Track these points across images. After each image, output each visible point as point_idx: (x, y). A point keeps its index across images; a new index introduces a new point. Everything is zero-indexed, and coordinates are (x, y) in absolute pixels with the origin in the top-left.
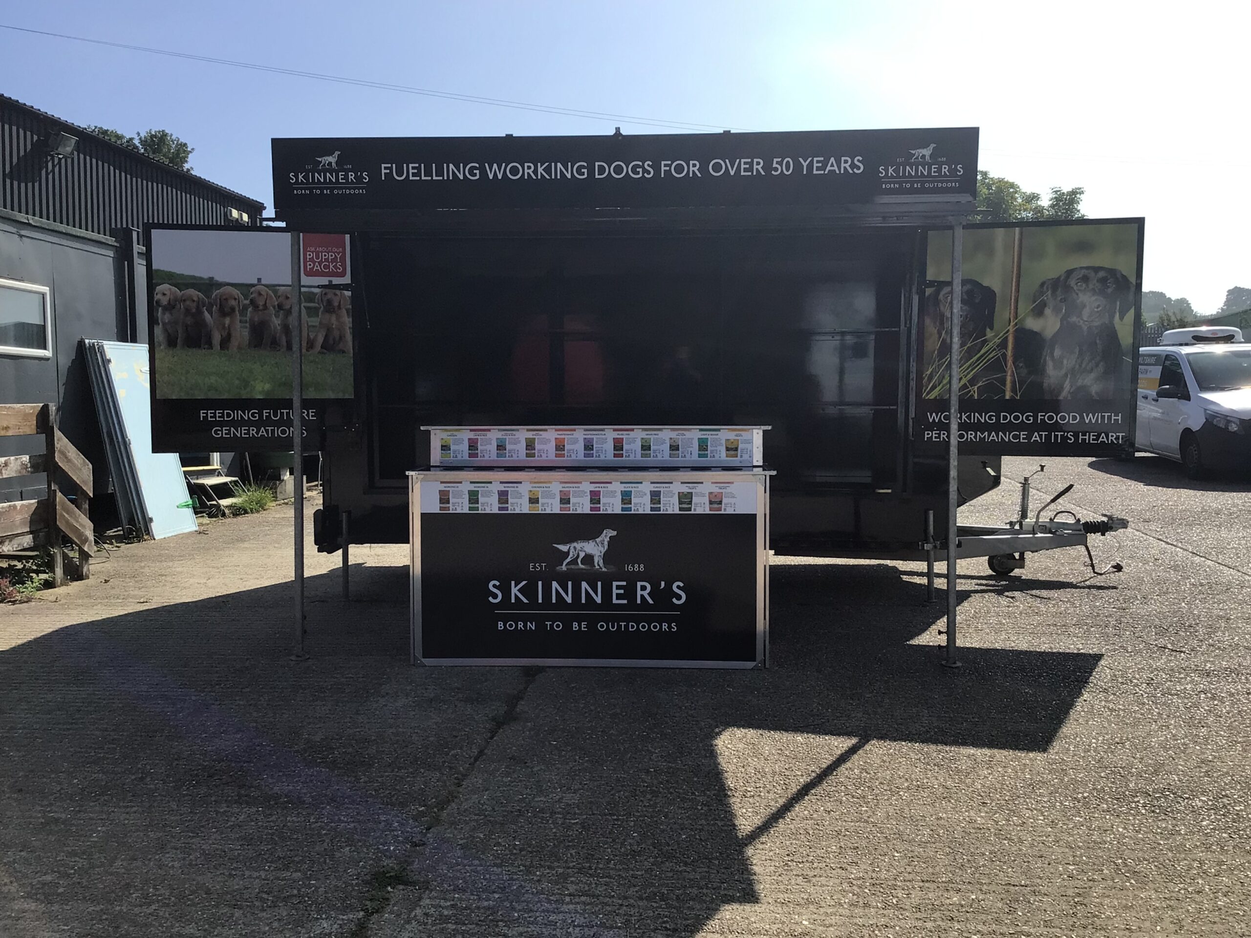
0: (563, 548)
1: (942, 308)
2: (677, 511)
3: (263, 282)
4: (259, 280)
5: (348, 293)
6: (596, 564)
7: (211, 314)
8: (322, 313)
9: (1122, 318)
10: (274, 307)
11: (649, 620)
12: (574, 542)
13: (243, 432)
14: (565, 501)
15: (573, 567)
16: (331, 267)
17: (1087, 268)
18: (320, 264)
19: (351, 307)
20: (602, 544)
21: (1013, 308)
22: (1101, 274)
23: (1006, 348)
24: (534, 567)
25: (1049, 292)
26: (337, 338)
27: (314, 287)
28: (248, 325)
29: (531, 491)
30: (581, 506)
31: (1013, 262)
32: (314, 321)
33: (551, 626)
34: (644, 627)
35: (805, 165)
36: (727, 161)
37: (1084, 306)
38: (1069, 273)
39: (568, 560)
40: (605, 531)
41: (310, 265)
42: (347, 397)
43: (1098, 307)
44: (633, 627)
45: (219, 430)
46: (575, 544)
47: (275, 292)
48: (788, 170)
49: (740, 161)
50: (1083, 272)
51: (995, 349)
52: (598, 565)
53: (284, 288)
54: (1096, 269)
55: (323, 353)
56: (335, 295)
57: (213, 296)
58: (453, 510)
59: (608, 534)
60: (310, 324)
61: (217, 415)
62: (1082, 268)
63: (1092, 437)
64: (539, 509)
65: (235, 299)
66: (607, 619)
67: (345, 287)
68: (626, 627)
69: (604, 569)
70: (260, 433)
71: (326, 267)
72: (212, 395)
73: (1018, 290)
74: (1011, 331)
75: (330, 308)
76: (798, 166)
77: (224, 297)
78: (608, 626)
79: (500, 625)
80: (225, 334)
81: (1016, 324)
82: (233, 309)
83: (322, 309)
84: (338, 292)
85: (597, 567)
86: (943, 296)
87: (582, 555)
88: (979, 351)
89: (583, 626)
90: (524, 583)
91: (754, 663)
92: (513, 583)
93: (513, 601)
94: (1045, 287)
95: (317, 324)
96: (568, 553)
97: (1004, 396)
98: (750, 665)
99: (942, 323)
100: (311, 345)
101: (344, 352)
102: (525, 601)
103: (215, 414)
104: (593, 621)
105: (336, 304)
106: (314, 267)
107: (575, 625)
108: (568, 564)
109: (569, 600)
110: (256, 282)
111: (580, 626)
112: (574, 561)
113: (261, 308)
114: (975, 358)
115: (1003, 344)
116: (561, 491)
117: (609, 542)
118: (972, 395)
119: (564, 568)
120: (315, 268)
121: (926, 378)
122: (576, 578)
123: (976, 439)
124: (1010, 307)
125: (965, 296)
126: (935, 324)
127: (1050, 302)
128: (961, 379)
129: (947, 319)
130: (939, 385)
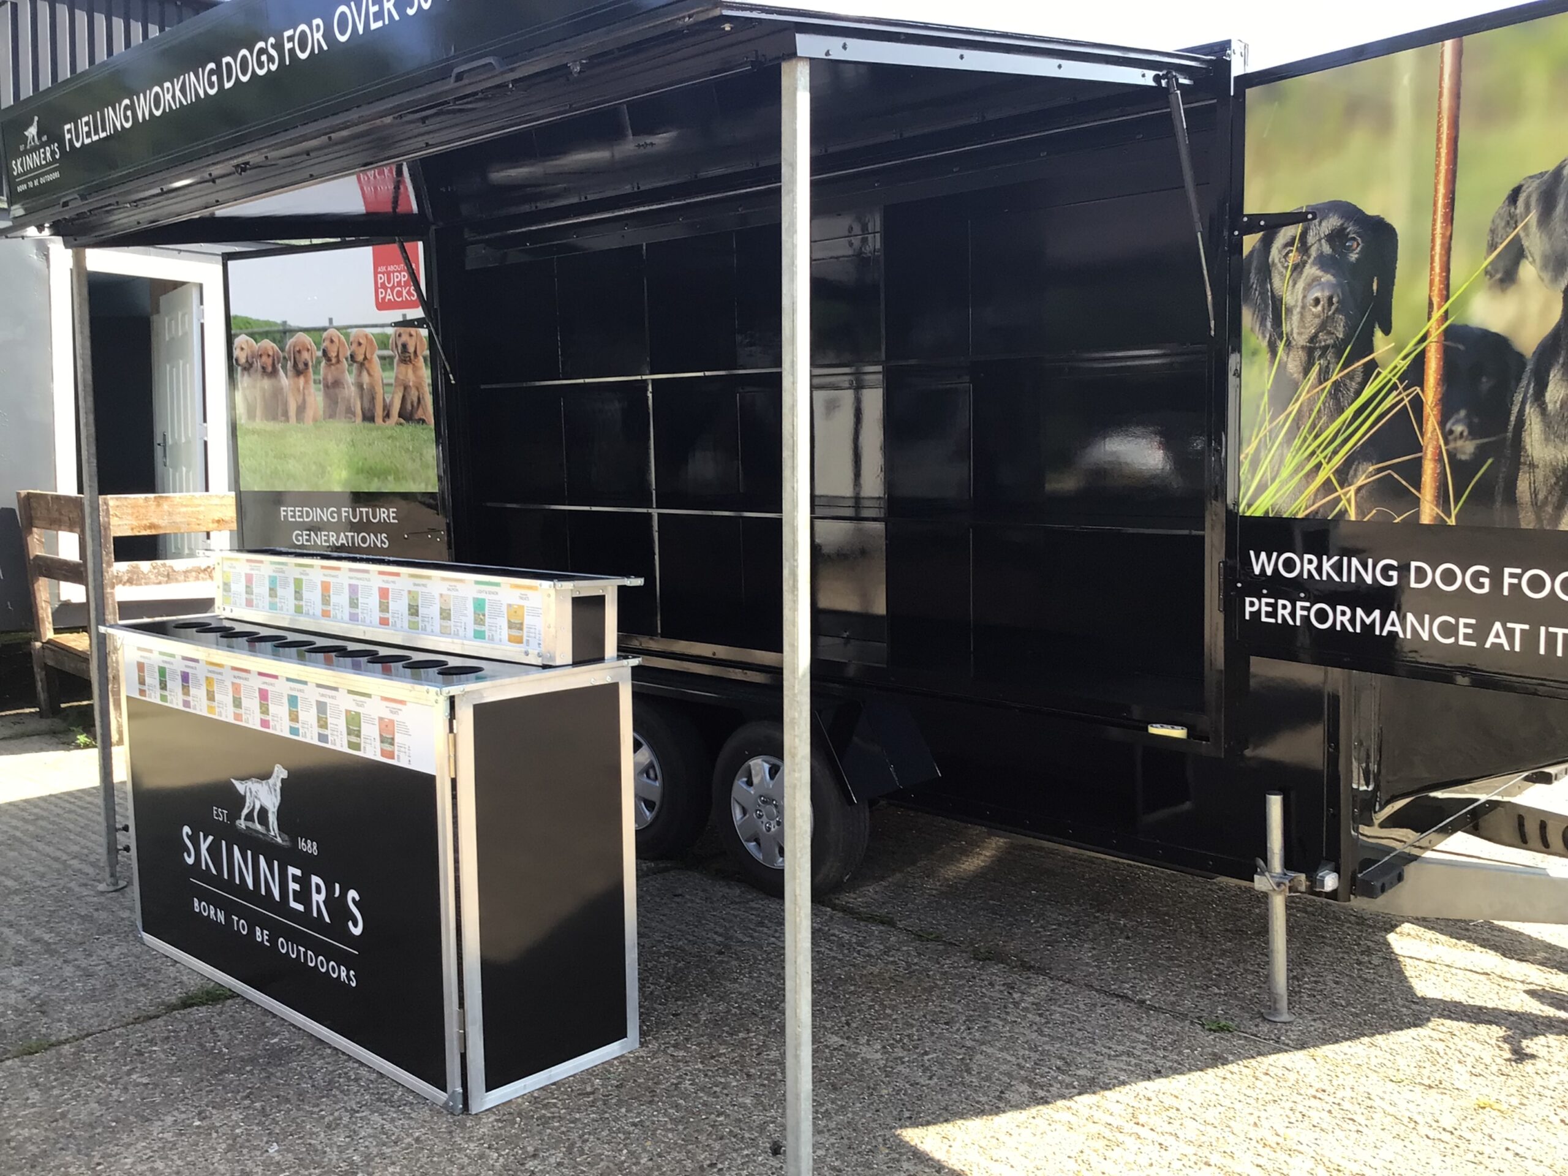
0: (240, 787)
2: (346, 748)
4: (331, 320)
6: (271, 828)
10: (347, 359)
12: (249, 780)
13: (323, 538)
14: (237, 702)
15: (250, 824)
16: (404, 293)
18: (392, 289)
19: (428, 352)
20: (275, 790)
21: (1437, 270)
24: (218, 814)
25: (1533, 217)
27: (383, 326)
28: (322, 386)
29: (207, 678)
30: (252, 716)
31: (1439, 141)
33: (238, 923)
34: (322, 965)
39: (246, 811)
40: (276, 768)
41: (382, 293)
42: (431, 489)
44: (311, 959)
45: (299, 535)
46: (251, 785)
47: (347, 336)
51: (1394, 387)
52: (273, 829)
53: (355, 330)
56: (410, 335)
57: (287, 347)
58: (148, 696)
59: (279, 774)
61: (297, 513)
64: (216, 712)
65: (308, 350)
66: (286, 933)
67: (420, 323)
68: (305, 956)
69: (279, 839)
70: (340, 541)
71: (399, 294)
73: (1449, 218)
74: (1434, 337)
75: (405, 356)
77: (297, 348)
78: (288, 948)
79: (196, 904)
80: (300, 400)
81: (1446, 315)
82: (306, 365)
83: (397, 358)
84: (413, 330)
85: (272, 833)
86: (1280, 252)
87: (257, 805)
89: (265, 937)
90: (211, 838)
91: (446, 1096)
92: (201, 835)
93: (204, 867)
96: (245, 799)
97: (1417, 515)
98: (441, 1096)
100: (387, 412)
101: (424, 421)
102: (213, 870)
103: (294, 512)
104: (273, 930)
105: (412, 349)
106: (386, 296)
107: (258, 932)
108: (245, 819)
109: (249, 883)
111: (262, 935)
112: (251, 816)
113: (334, 360)
114: (1349, 412)
115: (1415, 373)
116: (232, 684)
117: (280, 790)
118: (1343, 513)
119: (243, 824)
120: (388, 297)
121: (1246, 464)
122: (254, 845)
123: (1354, 626)
124: (1432, 269)
125: (1327, 249)
126: (1263, 323)
127: (1535, 243)
128: (1319, 466)
129: (1289, 311)
130: (1273, 480)
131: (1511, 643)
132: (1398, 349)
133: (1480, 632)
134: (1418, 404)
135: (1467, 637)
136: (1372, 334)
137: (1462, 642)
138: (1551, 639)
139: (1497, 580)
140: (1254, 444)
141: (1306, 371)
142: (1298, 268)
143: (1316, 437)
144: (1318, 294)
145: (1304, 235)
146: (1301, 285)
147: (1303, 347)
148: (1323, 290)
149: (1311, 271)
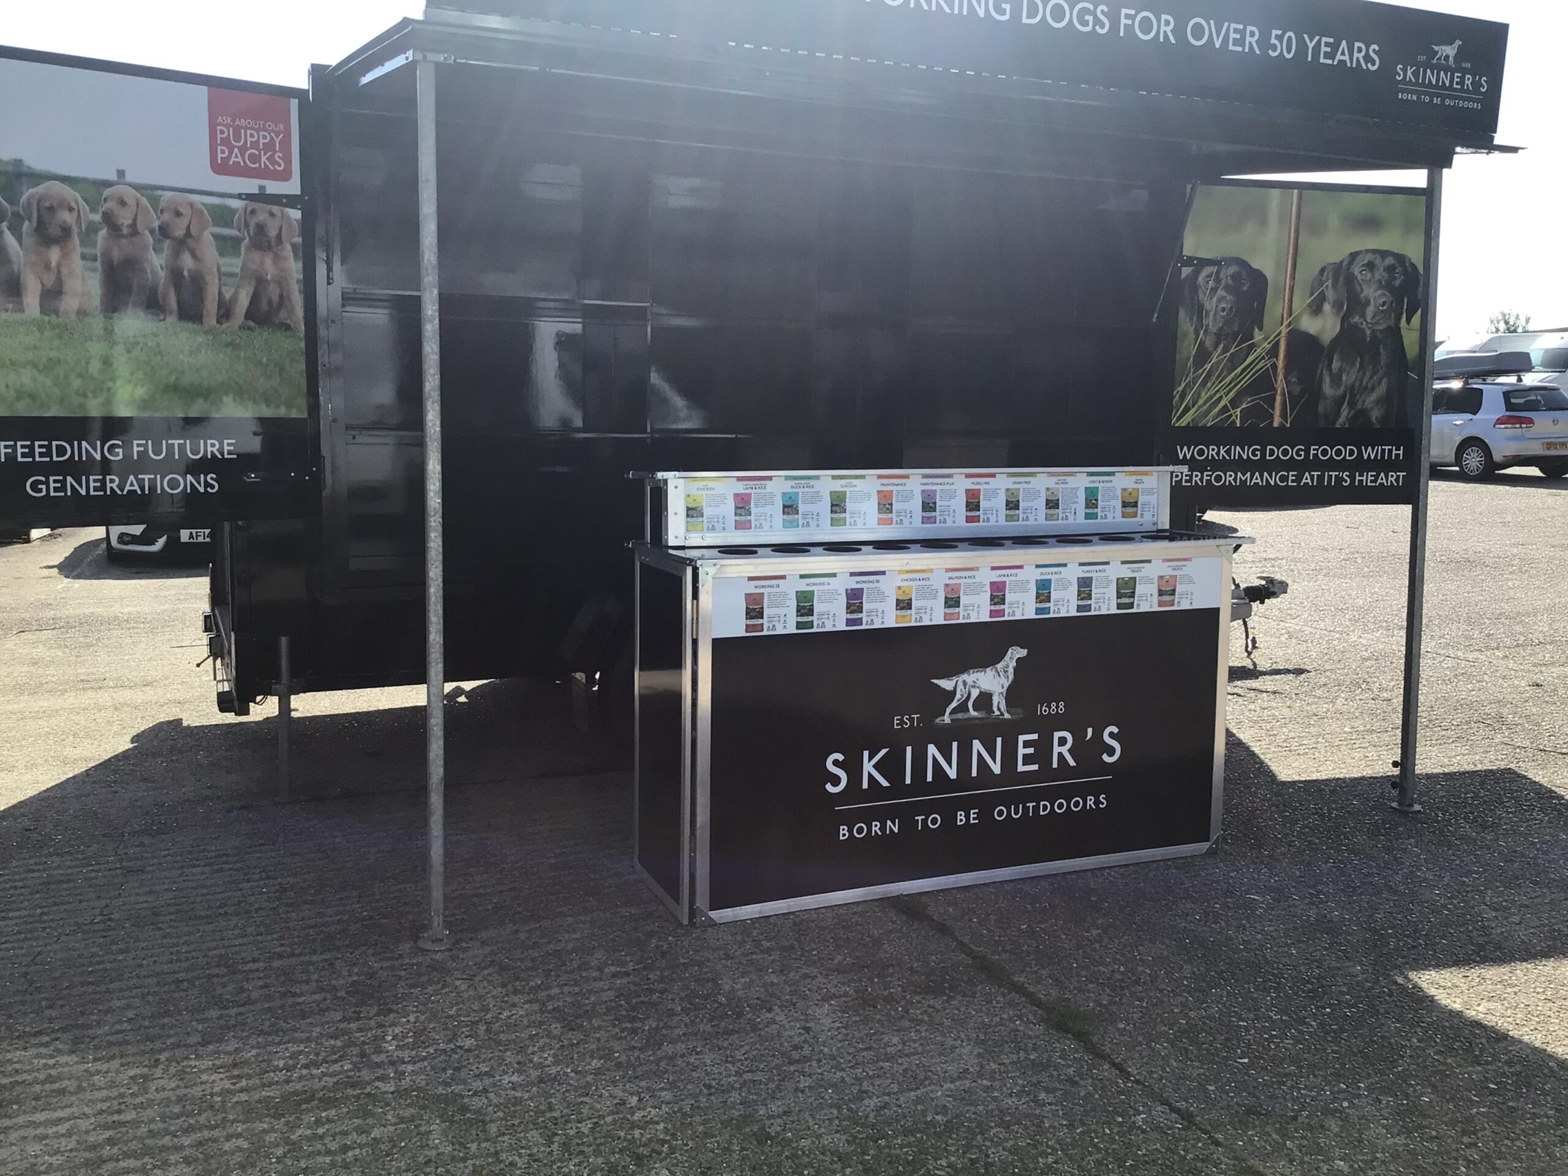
0: (946, 684)
1: (1201, 296)
2: (1114, 610)
3: (129, 178)
4: (121, 173)
5: (296, 214)
6: (995, 709)
7: (19, 239)
8: (248, 249)
9: (1408, 321)
10: (152, 232)
11: (1067, 793)
12: (962, 672)
13: (92, 485)
14: (952, 602)
15: (960, 716)
16: (264, 159)
17: (1374, 251)
18: (243, 150)
19: (300, 240)
20: (1006, 672)
21: (1286, 301)
22: (1389, 261)
23: (1277, 357)
24: (902, 722)
25: (1330, 282)
26: (275, 298)
27: (230, 196)
28: (98, 264)
29: (899, 588)
30: (976, 610)
31: (1289, 238)
32: (234, 264)
33: (924, 821)
34: (1060, 806)
35: (1311, 46)
36: (1212, 22)
37: (1368, 303)
38: (1354, 256)
39: (954, 704)
40: (1010, 651)
41: (223, 152)
42: (294, 414)
43: (1384, 304)
44: (1045, 807)
45: (41, 483)
46: (964, 677)
47: (154, 201)
48: (1289, 52)
49: (1229, 27)
50: (1369, 257)
51: (1263, 358)
52: (999, 709)
53: (172, 193)
54: (1384, 254)
55: (249, 328)
56: (272, 215)
57: (24, 199)
58: (769, 629)
59: (1017, 653)
60: (223, 269)
61: (37, 450)
62: (1367, 251)
63: (1370, 478)
64: (912, 619)
65: (71, 209)
66: (1008, 799)
67: (290, 201)
68: (1036, 809)
69: (1007, 716)
70: (127, 488)
71: (255, 159)
72: (23, 409)
73: (1293, 278)
74: (1283, 334)
75: (262, 241)
76: (1302, 47)
77: (47, 204)
78: (1009, 812)
79: (844, 831)
80: (50, 280)
81: (1289, 324)
82: (66, 231)
83: (247, 241)
84: (276, 209)
85: (997, 713)
86: (1204, 279)
87: (975, 693)
88: (1245, 360)
89: (972, 816)
90: (884, 751)
91: (1207, 845)
92: (866, 754)
93: (865, 785)
94: (1325, 274)
95: (238, 270)
96: (953, 693)
97: (1272, 422)
98: (1204, 846)
99: (1200, 318)
100: (225, 312)
101: (288, 327)
102: (885, 783)
103: (31, 448)
104: (986, 805)
105: (273, 233)
106: (230, 157)
107: (961, 816)
108: (953, 712)
109: (952, 773)
110: (112, 176)
111: (967, 816)
112: (963, 707)
113: (125, 231)
114: (1239, 370)
115: (1273, 352)
116: (947, 585)
117: (1015, 669)
118: (1234, 422)
119: (947, 719)
120: (233, 159)
121: (1178, 396)
122: (963, 732)
123: (1236, 483)
124: (1284, 300)
125: (1230, 282)
126: (1191, 319)
127: (1330, 294)
128: (1221, 398)
129: (1207, 312)
130: (1193, 406)
131: (1313, 483)
132: (1266, 339)
133: (1298, 479)
134: (1274, 367)
135: (1293, 481)
136: (1253, 330)
137: (1290, 484)
138: (1330, 477)
139: (1307, 452)
140: (1183, 385)
141: (1216, 348)
142: (1214, 290)
143: (1220, 382)
144: (1224, 305)
145: (1218, 273)
146: (1215, 299)
147: (1215, 334)
148: (1227, 303)
149: (1221, 292)
